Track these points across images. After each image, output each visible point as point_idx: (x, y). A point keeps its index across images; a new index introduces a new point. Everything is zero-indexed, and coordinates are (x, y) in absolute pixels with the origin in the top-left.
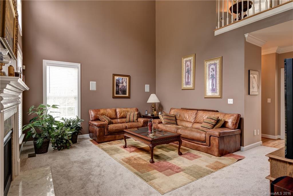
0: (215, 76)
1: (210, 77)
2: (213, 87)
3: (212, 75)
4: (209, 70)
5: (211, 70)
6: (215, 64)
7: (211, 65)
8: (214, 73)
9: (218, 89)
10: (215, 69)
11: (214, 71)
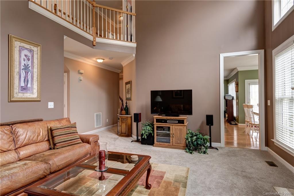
0: (30, 68)
1: (22, 68)
2: (27, 85)
3: (25, 64)
4: (20, 56)
5: (23, 56)
6: (31, 51)
7: (24, 49)
8: (30, 63)
9: (35, 89)
10: (30, 58)
11: (28, 60)
